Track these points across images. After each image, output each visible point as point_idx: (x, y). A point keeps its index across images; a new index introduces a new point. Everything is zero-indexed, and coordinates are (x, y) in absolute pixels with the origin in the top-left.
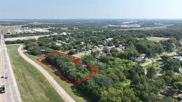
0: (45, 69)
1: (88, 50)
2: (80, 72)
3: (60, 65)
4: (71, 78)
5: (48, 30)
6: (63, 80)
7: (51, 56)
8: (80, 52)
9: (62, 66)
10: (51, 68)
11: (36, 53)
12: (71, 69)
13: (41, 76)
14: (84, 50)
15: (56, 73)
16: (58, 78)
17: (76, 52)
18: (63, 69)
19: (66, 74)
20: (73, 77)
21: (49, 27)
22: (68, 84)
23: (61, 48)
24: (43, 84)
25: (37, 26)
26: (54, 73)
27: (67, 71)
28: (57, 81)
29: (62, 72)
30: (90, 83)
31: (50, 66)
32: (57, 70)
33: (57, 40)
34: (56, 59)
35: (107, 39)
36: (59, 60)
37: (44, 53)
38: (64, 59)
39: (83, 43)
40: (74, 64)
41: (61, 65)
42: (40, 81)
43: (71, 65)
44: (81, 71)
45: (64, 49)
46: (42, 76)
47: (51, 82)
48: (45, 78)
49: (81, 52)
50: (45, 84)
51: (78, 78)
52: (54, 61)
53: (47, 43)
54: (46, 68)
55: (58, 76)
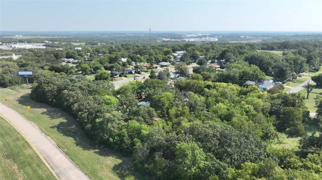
0: (29, 119)
1: (139, 73)
2: (138, 120)
3: (73, 104)
4: (111, 140)
5: (43, 45)
6: (85, 148)
7: (48, 83)
8: (120, 76)
9: (82, 107)
10: (48, 115)
11: (8, 81)
12: (108, 111)
13: (14, 141)
14: (131, 73)
15: (61, 128)
16: (70, 141)
17: (113, 76)
18: (85, 115)
19: (94, 128)
20: (119, 135)
21: (47, 42)
22: (102, 158)
23: (74, 71)
24: (15, 167)
25: (21, 41)
26: (56, 129)
27: (97, 120)
28: (66, 154)
29: (81, 124)
30: (189, 152)
31: (45, 110)
32: (65, 121)
33: (63, 59)
34: (60, 90)
35: (173, 54)
36: (70, 90)
37: (30, 80)
38: (84, 87)
39: (124, 60)
40: (114, 100)
41: (76, 105)
42: (8, 157)
43: (107, 104)
44: (140, 118)
45: (81, 72)
46: (18, 139)
47: (47, 158)
48: (27, 145)
49: (123, 77)
50: (22, 165)
51: (135, 140)
52: (55, 97)
53: (38, 62)
54: (31, 115)
55: (69, 136)
